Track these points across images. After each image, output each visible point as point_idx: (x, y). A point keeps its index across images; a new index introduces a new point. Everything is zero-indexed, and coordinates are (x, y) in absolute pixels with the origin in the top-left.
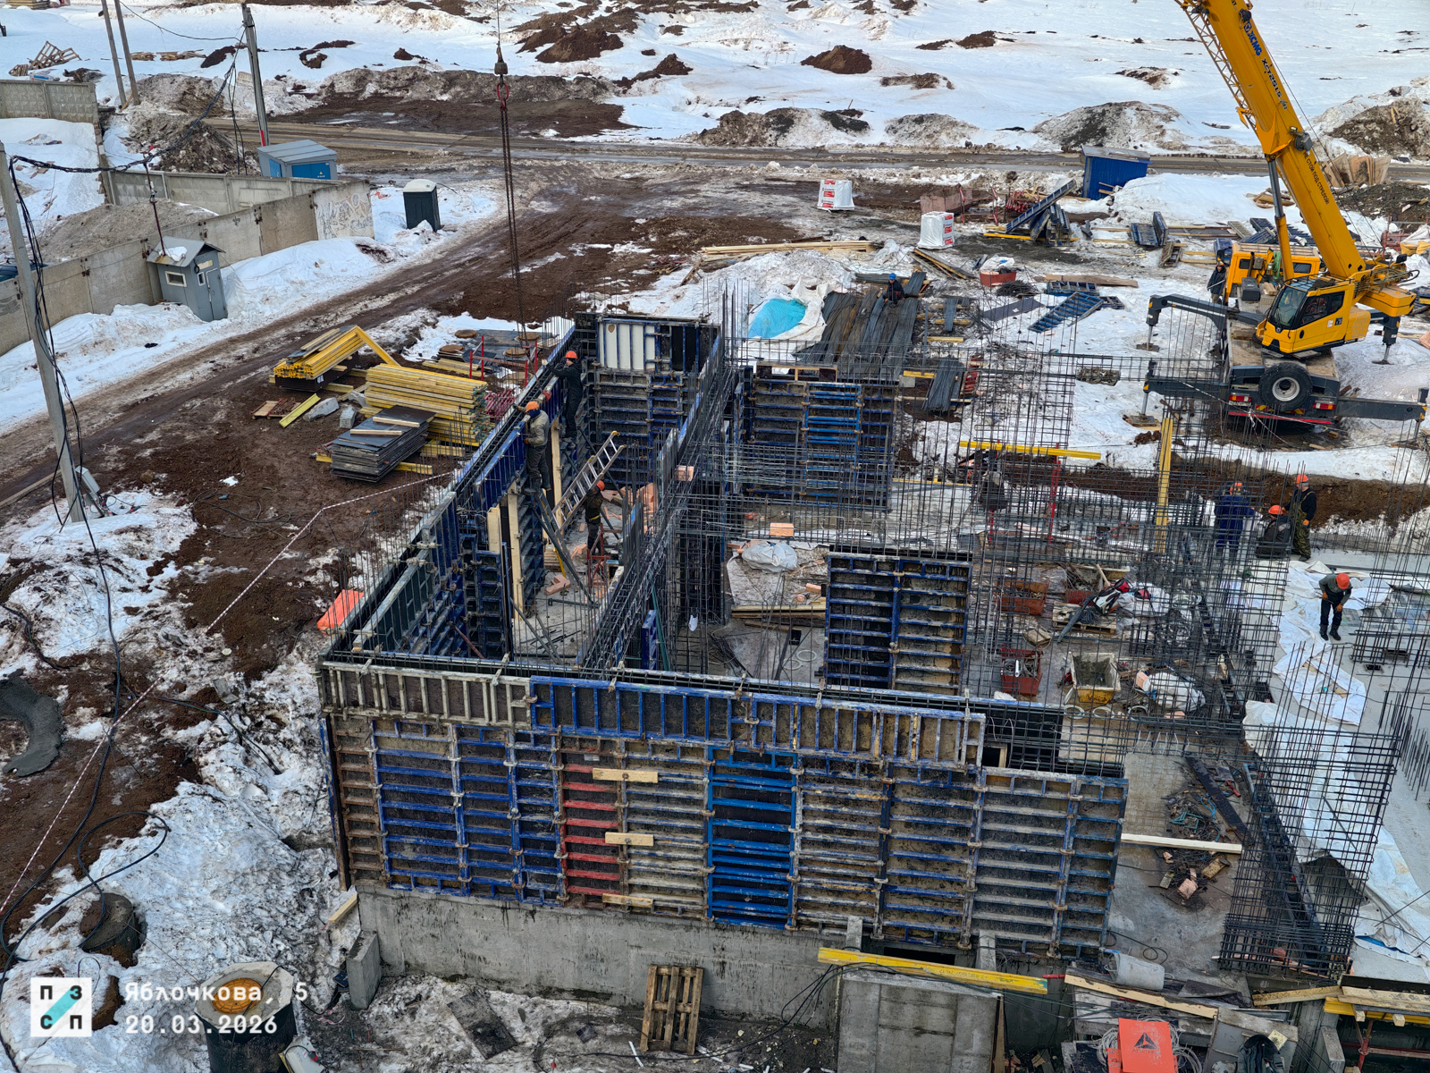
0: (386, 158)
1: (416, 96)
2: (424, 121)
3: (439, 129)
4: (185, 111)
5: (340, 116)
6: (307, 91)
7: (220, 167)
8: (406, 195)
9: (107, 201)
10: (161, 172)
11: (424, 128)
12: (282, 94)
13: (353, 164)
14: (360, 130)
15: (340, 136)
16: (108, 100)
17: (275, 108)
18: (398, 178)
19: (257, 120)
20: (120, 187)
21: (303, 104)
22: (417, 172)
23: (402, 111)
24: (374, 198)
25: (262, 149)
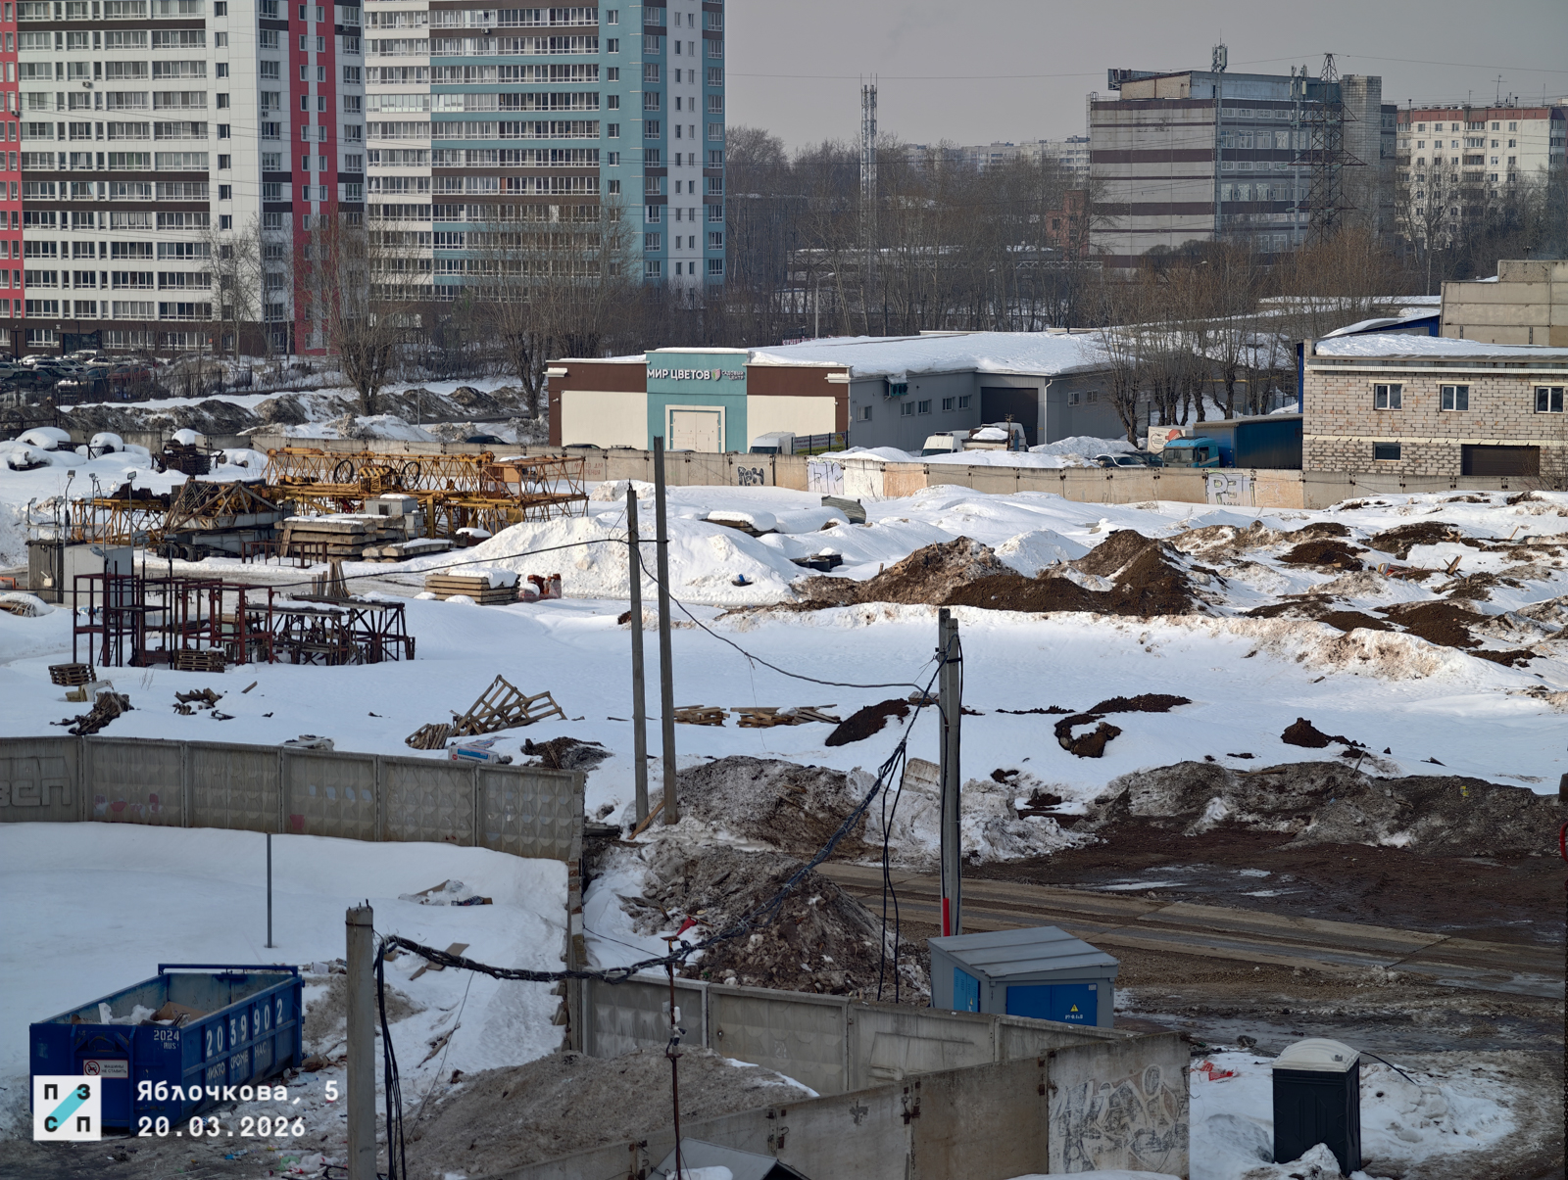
0: (1235, 978)
1: (1327, 833)
2: (1341, 895)
3: (1379, 916)
4: (775, 842)
5: (1136, 872)
6: (1064, 809)
7: (837, 979)
8: (1279, 1076)
9: (567, 1043)
10: (700, 984)
11: (1341, 912)
12: (1004, 813)
13: (1153, 990)
14: (1181, 909)
15: (1129, 920)
16: (608, 811)
17: (983, 847)
18: (1262, 1034)
19: (938, 871)
20: (603, 1012)
21: (1050, 838)
22: (1312, 1019)
23: (1289, 868)
24: (1198, 1081)
25: (941, 942)
